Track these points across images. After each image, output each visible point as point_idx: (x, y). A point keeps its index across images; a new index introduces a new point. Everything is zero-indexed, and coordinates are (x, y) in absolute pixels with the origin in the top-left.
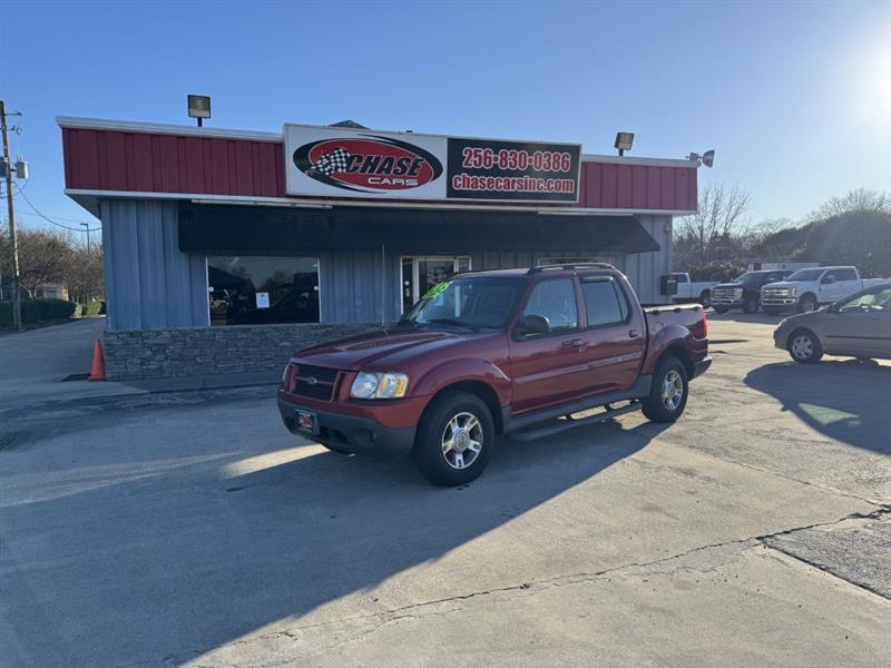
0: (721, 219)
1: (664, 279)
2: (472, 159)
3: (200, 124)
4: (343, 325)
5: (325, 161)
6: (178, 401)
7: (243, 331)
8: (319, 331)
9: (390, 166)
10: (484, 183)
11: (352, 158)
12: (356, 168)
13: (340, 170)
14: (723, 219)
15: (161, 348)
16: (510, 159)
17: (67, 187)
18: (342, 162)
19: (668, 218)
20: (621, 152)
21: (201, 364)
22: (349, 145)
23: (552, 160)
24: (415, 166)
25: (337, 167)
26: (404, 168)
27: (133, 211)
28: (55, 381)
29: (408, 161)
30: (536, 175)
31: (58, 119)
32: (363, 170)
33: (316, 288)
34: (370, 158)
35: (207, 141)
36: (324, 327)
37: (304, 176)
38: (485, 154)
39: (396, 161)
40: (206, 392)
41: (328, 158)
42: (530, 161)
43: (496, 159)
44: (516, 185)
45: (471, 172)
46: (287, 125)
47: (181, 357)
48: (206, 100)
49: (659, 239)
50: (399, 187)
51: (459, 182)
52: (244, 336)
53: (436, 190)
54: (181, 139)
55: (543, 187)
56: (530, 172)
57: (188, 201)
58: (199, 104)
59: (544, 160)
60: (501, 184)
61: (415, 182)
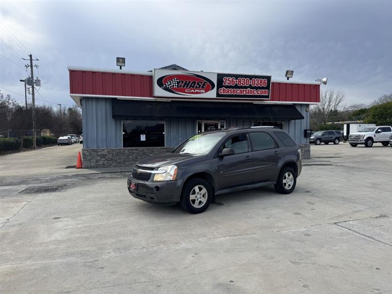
0: (333, 104)
1: (305, 131)
2: (227, 82)
3: (121, 69)
5: (169, 83)
6: (114, 176)
7: (136, 150)
8: (164, 150)
9: (194, 85)
10: (231, 92)
11: (180, 82)
12: (181, 86)
13: (175, 87)
14: (334, 104)
15: (104, 156)
16: (242, 82)
17: (71, 93)
18: (175, 83)
19: (308, 105)
20: (288, 79)
21: (119, 163)
22: (178, 77)
23: (259, 82)
24: (204, 84)
25: (173, 85)
26: (200, 86)
27: (94, 103)
28: (62, 168)
29: (201, 83)
30: (253, 88)
32: (184, 87)
33: (163, 133)
34: (186, 82)
35: (123, 75)
36: (167, 148)
37: (160, 89)
38: (232, 80)
39: (196, 84)
40: (123, 173)
41: (170, 82)
42: (250, 82)
43: (236, 82)
44: (245, 92)
45: (226, 87)
47: (112, 160)
48: (124, 59)
49: (304, 114)
50: (197, 93)
51: (221, 91)
52: (136, 152)
53: (212, 94)
54: (114, 74)
55: (256, 93)
56: (250, 87)
57: (116, 99)
58: (121, 61)
59: (256, 82)
60: (238, 92)
61: (204, 91)
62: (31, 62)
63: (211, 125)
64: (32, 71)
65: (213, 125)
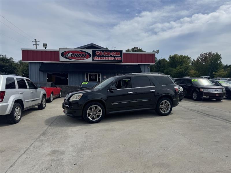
2: (98, 54)
3: (45, 48)
4: (73, 86)
5: (67, 55)
8: (68, 87)
9: (80, 55)
10: (100, 58)
11: (72, 54)
12: (73, 56)
16: (106, 53)
17: (22, 60)
19: (149, 65)
22: (72, 52)
23: (116, 54)
24: (85, 55)
25: (69, 56)
26: (83, 56)
27: (34, 65)
29: (84, 54)
30: (113, 57)
31: (21, 49)
32: (75, 56)
33: (67, 79)
34: (76, 54)
35: (46, 51)
36: (69, 86)
37: (63, 58)
39: (81, 54)
42: (111, 54)
43: (103, 53)
44: (108, 59)
45: (98, 56)
46: (59, 49)
48: (46, 44)
50: (82, 59)
51: (95, 58)
53: (90, 60)
54: (42, 51)
55: (114, 59)
56: (111, 56)
57: (43, 62)
58: (45, 45)
59: (114, 54)
60: (104, 58)
61: (85, 58)
62: (36, 43)
63: (93, 75)
64: (36, 47)
65: (94, 75)
